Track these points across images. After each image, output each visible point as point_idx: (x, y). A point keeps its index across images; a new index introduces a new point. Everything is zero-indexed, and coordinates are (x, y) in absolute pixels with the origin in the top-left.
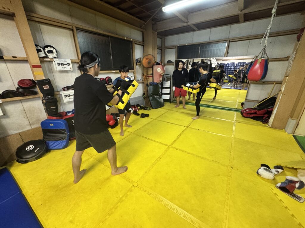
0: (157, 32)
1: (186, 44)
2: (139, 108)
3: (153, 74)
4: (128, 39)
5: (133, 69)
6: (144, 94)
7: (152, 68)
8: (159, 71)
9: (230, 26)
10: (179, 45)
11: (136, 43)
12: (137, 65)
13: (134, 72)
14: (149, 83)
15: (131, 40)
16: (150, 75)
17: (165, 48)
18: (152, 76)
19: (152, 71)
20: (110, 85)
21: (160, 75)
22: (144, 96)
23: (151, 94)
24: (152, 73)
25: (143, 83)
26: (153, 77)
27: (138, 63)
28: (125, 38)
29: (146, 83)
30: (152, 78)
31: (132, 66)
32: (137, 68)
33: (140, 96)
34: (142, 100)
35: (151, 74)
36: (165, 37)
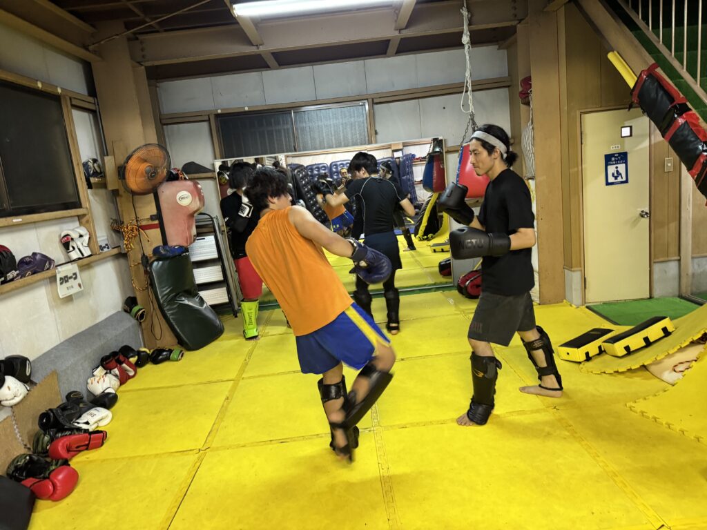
0: (143, 67)
1: (246, 109)
2: (133, 360)
3: (159, 216)
4: (49, 90)
5: (77, 205)
6: (130, 303)
7: (152, 195)
8: (185, 203)
11: (74, 102)
12: (90, 186)
13: (80, 217)
14: (149, 252)
15: (59, 91)
16: (144, 223)
17: (164, 122)
18: (156, 222)
19: (154, 204)
21: (192, 215)
22: (135, 309)
24: (154, 212)
25: (122, 256)
26: (162, 226)
27: (93, 180)
28: (40, 85)
29: (135, 257)
30: (158, 230)
31: (70, 190)
32: (93, 202)
33: (113, 312)
35: (152, 218)
36: (158, 84)
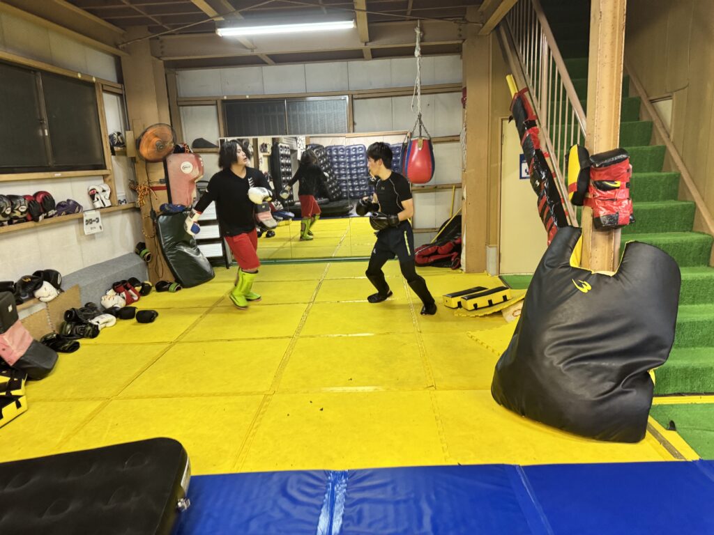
0: (161, 61)
1: (248, 97)
2: (138, 289)
3: (167, 180)
4: (87, 79)
5: (103, 167)
6: (140, 247)
7: (162, 164)
8: (187, 171)
9: (345, 63)
10: (225, 98)
11: (105, 88)
12: (113, 153)
13: (104, 177)
14: (157, 208)
15: (94, 80)
16: (155, 185)
17: (179, 104)
18: (164, 185)
19: (163, 171)
20: (52, 216)
21: (192, 182)
22: (144, 252)
23: (170, 242)
24: (163, 176)
25: (136, 209)
26: (168, 188)
27: (116, 149)
28: (79, 76)
29: (146, 211)
30: (165, 192)
31: (98, 155)
32: (116, 166)
33: (126, 253)
34: (141, 264)
35: (161, 182)
36: (177, 72)
